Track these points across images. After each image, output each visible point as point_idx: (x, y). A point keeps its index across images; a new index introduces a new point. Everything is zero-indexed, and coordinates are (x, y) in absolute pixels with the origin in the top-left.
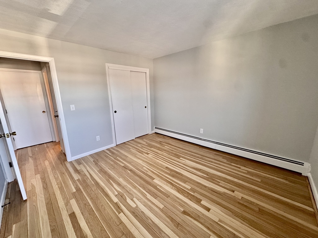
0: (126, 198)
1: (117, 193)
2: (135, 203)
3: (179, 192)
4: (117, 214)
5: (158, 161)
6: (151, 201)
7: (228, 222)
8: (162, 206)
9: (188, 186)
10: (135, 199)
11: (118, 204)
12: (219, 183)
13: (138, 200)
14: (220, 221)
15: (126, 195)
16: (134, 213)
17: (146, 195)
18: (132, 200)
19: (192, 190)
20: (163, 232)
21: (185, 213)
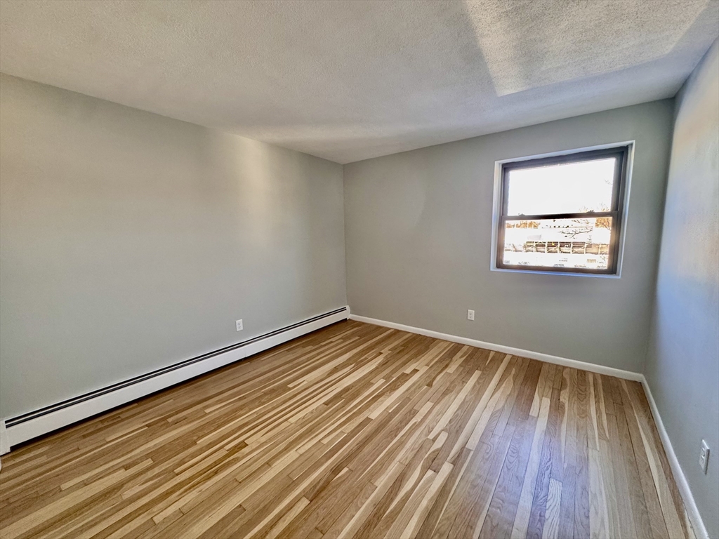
0: (434, 452)
1: (430, 473)
2: (439, 434)
3: (395, 390)
4: (472, 453)
5: (292, 420)
6: (425, 416)
7: (431, 357)
8: (429, 405)
9: (379, 382)
10: (431, 436)
11: (453, 459)
12: (366, 358)
13: (430, 432)
14: (427, 365)
15: (428, 453)
16: (457, 431)
17: (416, 423)
18: (434, 440)
19: (387, 378)
20: (464, 400)
21: (430, 385)
